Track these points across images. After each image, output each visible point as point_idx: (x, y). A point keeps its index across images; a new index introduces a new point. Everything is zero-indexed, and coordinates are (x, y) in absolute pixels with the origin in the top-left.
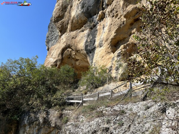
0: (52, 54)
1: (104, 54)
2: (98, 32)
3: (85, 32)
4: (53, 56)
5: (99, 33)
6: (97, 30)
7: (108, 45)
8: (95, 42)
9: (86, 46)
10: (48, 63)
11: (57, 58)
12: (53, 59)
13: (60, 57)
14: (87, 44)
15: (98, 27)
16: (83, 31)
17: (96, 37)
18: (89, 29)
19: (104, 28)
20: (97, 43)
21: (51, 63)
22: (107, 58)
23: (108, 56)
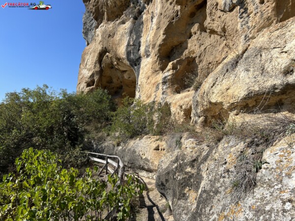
0: (86, 62)
1: (150, 73)
2: (145, 27)
3: (127, 23)
4: (88, 66)
5: (145, 29)
6: (142, 23)
7: (156, 55)
8: (140, 46)
9: (128, 53)
10: (82, 79)
11: (93, 70)
12: (88, 72)
13: (97, 69)
14: (129, 49)
15: (144, 16)
16: (123, 23)
17: (141, 37)
18: (132, 19)
19: (152, 18)
20: (142, 49)
21: (86, 78)
22: (153, 82)
23: (154, 79)
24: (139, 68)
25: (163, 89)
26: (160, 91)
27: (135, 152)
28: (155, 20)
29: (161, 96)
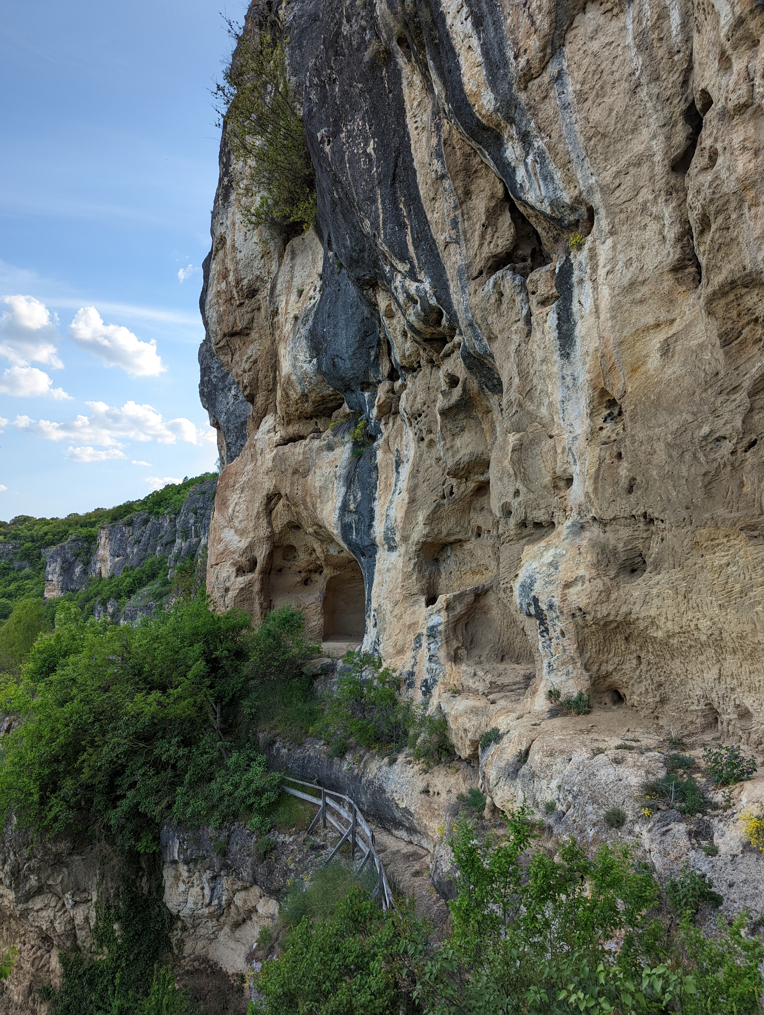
0: (230, 510)
1: (399, 594)
2: (382, 477)
3: (338, 451)
4: (236, 523)
5: (383, 485)
6: (376, 467)
8: (372, 518)
9: (345, 528)
10: (222, 553)
11: (252, 534)
12: (237, 538)
13: (263, 532)
14: (347, 519)
15: (380, 454)
16: (330, 448)
17: (374, 499)
18: (349, 445)
19: (398, 463)
20: (379, 530)
21: (234, 553)
22: (407, 619)
23: (408, 612)
24: (371, 566)
25: (429, 649)
26: (424, 653)
27: (384, 792)
28: (406, 470)
29: (427, 665)
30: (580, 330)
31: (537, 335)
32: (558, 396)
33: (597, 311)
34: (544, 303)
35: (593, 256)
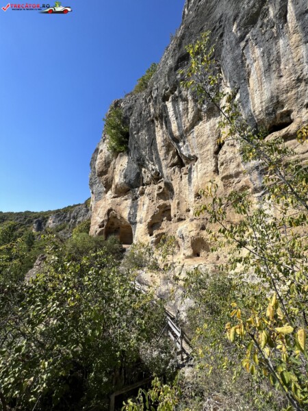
0: (98, 213)
1: (143, 233)
2: (139, 207)
3: (128, 200)
4: (100, 215)
5: (139, 209)
6: (138, 205)
7: (146, 226)
8: (136, 216)
10: (95, 222)
12: (100, 219)
13: (106, 218)
14: (130, 216)
15: (139, 202)
17: (137, 212)
18: (131, 200)
19: (144, 204)
20: (138, 219)
21: (99, 222)
22: (145, 239)
23: (145, 237)
24: (136, 227)
28: (146, 206)
30: (193, 181)
31: (183, 180)
32: (188, 193)
33: (197, 177)
34: (185, 174)
35: (197, 166)
